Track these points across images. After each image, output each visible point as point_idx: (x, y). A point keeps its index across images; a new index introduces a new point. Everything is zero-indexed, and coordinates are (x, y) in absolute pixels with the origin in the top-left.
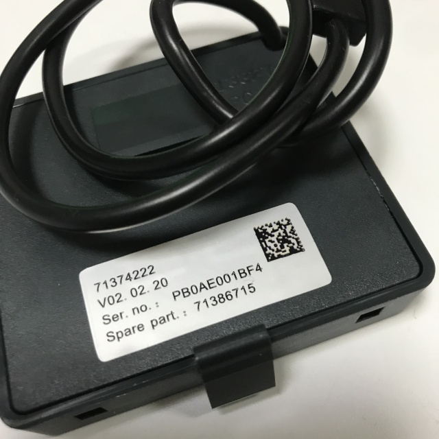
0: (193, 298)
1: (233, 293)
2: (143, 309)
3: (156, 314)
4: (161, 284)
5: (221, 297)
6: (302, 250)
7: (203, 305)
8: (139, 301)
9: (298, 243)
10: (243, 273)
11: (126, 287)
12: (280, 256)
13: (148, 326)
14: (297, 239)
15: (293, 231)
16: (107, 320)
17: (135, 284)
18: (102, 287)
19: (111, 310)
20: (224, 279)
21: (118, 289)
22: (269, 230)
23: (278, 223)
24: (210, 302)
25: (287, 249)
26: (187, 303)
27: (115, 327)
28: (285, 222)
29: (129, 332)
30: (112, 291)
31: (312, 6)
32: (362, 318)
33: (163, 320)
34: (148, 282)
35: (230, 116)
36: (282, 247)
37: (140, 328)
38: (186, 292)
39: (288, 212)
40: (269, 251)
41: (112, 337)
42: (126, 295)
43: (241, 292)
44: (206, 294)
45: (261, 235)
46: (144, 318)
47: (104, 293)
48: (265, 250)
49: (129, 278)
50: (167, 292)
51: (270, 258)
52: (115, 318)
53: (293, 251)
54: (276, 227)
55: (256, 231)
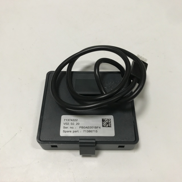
0: (84, 129)
1: (92, 131)
2: (72, 128)
3: (75, 130)
4: (78, 124)
5: (89, 131)
6: (111, 127)
7: (85, 131)
8: (72, 126)
9: (111, 125)
10: (96, 128)
12: (105, 127)
13: (72, 132)
14: (111, 124)
15: (110, 122)
16: (64, 127)
17: (72, 122)
18: (66, 120)
19: (66, 126)
20: (91, 127)
21: (69, 122)
22: (105, 120)
23: (108, 119)
24: (87, 131)
25: (108, 125)
26: (82, 130)
27: (66, 130)
28: (109, 119)
29: (68, 132)
30: (67, 122)
33: (76, 132)
34: (75, 123)
36: (107, 125)
37: (71, 132)
38: (82, 127)
39: (111, 117)
40: (103, 125)
41: (64, 131)
42: (70, 124)
43: (94, 131)
44: (86, 129)
45: (103, 120)
46: (72, 130)
47: (66, 122)
48: (103, 124)
49: (72, 120)
50: (78, 126)
51: (103, 126)
52: (66, 128)
53: (109, 126)
54: (107, 120)
55: (102, 119)
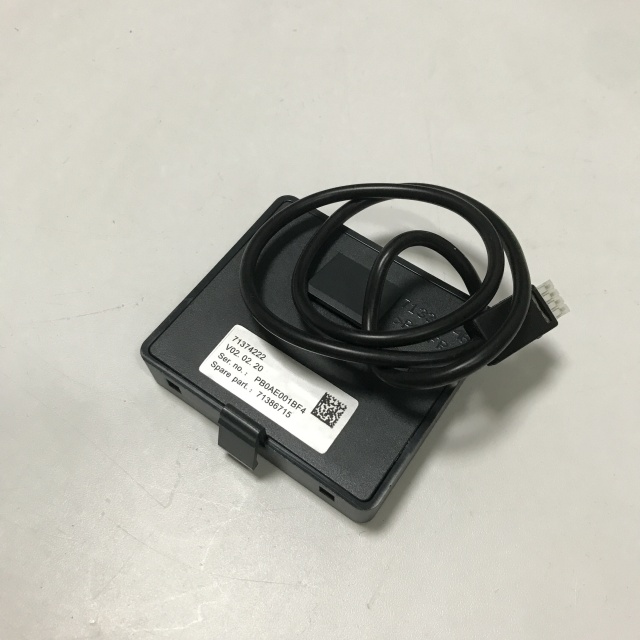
0: (262, 389)
1: (279, 407)
2: (239, 369)
3: (240, 376)
4: (259, 367)
5: (273, 402)
6: (331, 426)
7: (261, 396)
8: (241, 364)
9: (335, 422)
10: (295, 405)
11: (244, 352)
12: (319, 417)
13: (232, 378)
14: (337, 420)
15: (340, 414)
16: (222, 356)
17: (250, 355)
18: (237, 341)
19: (228, 354)
20: (284, 397)
21: (241, 349)
22: (331, 401)
23: (339, 404)
24: (266, 399)
25: (326, 418)
26: (257, 387)
27: (221, 363)
28: (343, 407)
29: (222, 371)
30: (238, 347)
31: (475, 317)
32: (321, 490)
33: (240, 383)
34: (255, 360)
35: (369, 329)
36: (326, 415)
37: (229, 375)
38: (263, 383)
39: (351, 404)
40: (318, 409)
41: (215, 366)
42: (241, 355)
43: (282, 410)
44: (269, 394)
45: (325, 399)
46: (235, 373)
47: (235, 344)
48: (317, 406)
49: (251, 350)
50: (256, 373)
51: (314, 413)
52: (226, 360)
53: (327, 422)
54: (336, 403)
55: (326, 394)
